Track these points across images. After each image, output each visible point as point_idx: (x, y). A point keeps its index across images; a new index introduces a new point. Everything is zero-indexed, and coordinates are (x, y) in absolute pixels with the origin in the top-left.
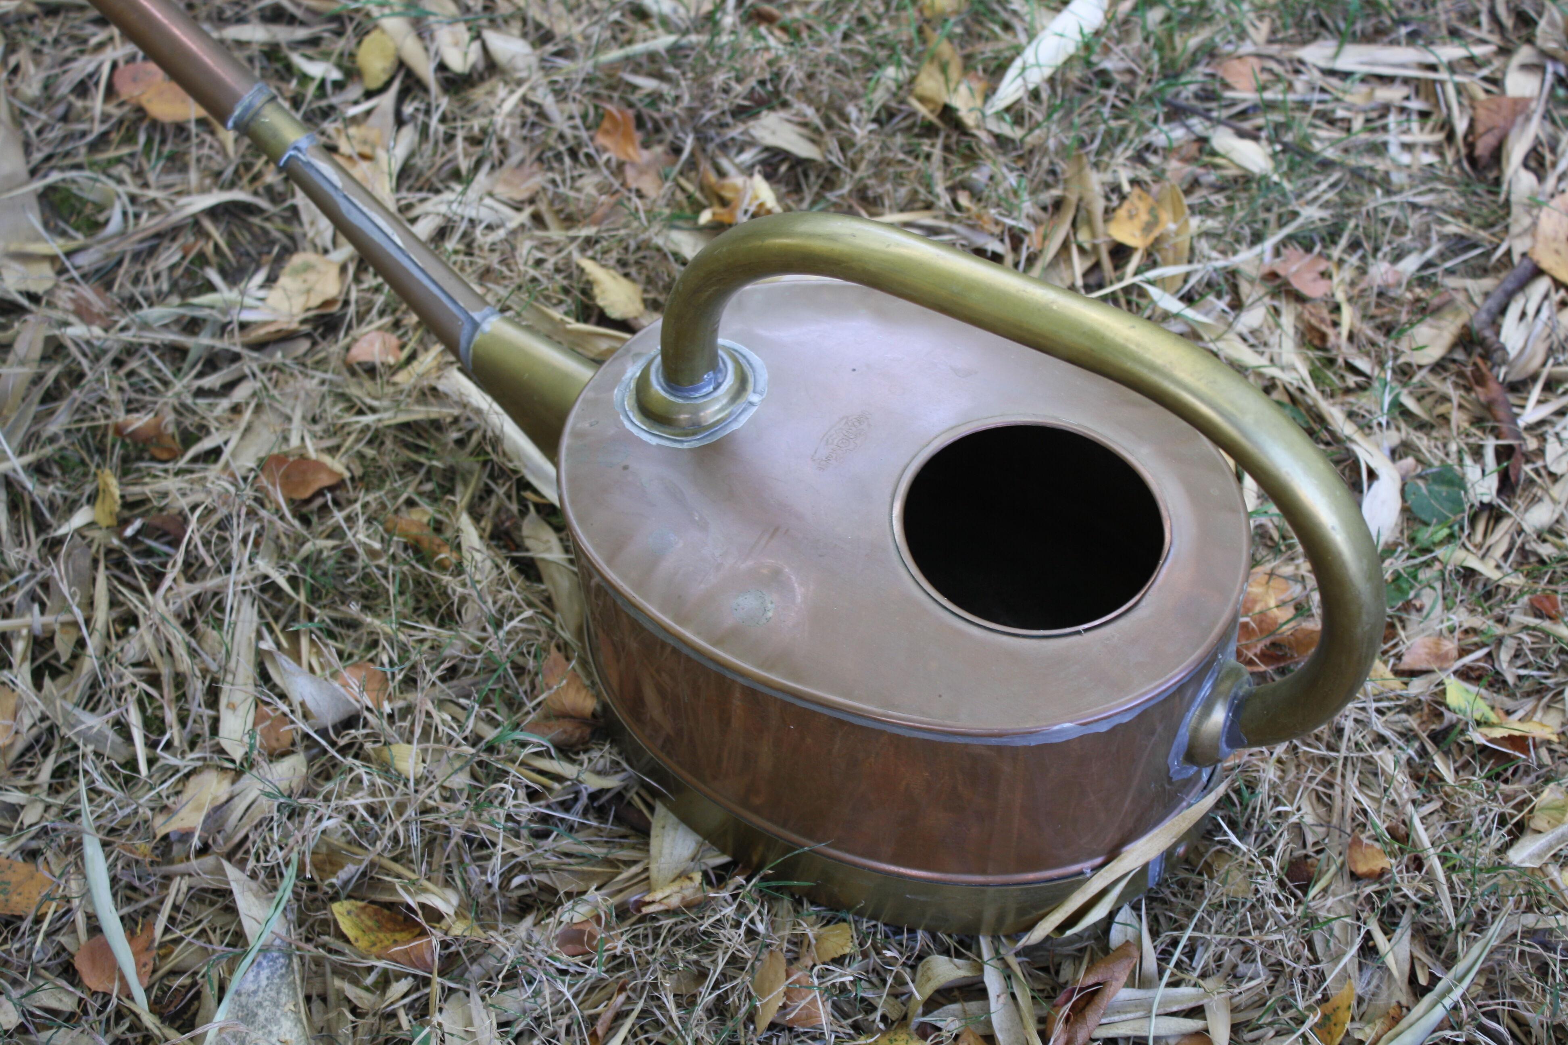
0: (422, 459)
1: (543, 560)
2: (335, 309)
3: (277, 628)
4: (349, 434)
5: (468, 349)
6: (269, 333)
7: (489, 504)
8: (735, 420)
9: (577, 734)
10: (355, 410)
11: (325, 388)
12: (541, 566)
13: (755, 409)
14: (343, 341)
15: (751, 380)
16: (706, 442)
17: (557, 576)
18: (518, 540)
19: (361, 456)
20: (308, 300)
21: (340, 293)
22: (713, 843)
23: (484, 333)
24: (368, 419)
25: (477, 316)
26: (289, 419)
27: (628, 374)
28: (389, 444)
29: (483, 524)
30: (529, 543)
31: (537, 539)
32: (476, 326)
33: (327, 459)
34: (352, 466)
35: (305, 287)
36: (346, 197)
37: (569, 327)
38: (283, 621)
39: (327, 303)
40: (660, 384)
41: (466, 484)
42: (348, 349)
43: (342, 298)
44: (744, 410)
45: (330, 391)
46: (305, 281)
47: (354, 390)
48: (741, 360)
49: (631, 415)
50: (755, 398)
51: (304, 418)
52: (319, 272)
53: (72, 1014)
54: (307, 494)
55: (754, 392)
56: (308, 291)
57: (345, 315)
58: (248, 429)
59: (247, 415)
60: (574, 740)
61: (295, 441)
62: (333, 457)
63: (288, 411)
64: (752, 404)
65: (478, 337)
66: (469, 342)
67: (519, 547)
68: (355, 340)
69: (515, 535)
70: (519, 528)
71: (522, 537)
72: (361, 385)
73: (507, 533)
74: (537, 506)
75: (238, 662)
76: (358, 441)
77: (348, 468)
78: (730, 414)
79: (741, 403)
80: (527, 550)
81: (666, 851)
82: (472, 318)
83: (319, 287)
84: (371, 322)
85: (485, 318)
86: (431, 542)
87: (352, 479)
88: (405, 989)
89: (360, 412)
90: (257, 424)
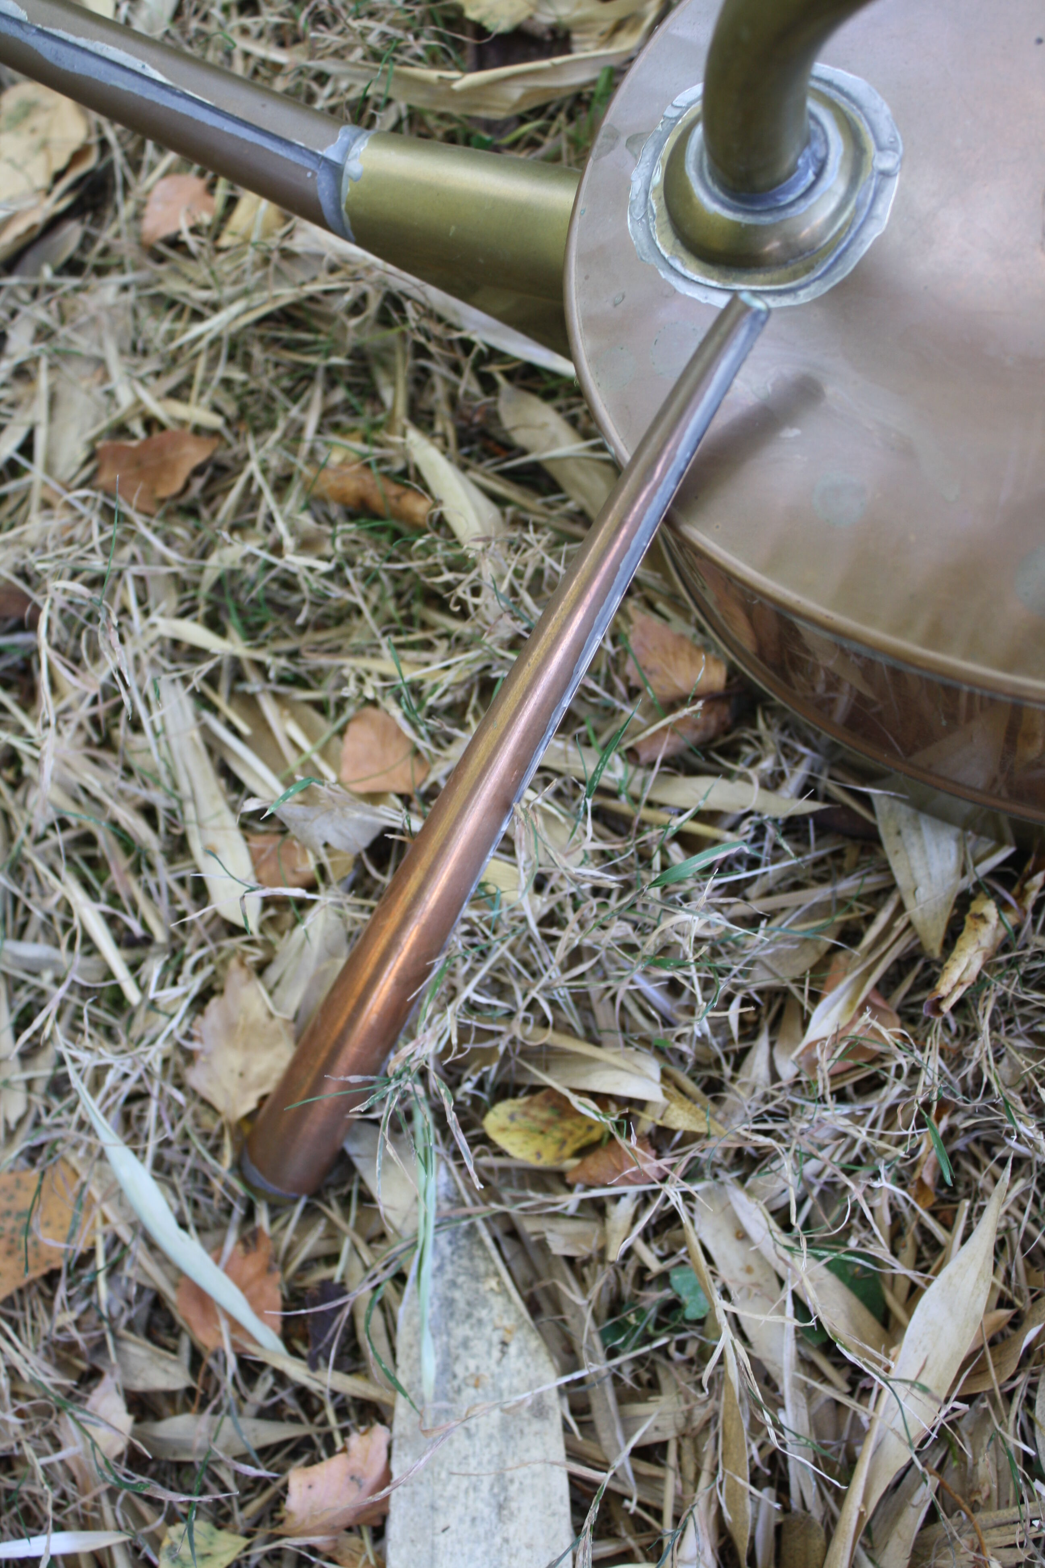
0: (312, 360)
1: (553, 460)
2: (91, 162)
3: (220, 700)
4: (196, 356)
5: (338, 211)
6: (18, 238)
7: (433, 388)
8: (869, 216)
9: (713, 721)
10: (186, 315)
11: (131, 297)
12: (552, 468)
13: (894, 185)
14: (126, 210)
15: (864, 127)
16: (837, 278)
17: (581, 478)
18: (501, 437)
19: (227, 383)
20: (49, 160)
21: (89, 134)
22: (979, 833)
23: (357, 179)
24: (215, 324)
25: (331, 153)
26: (101, 363)
27: (637, 185)
28: (257, 352)
29: (439, 428)
30: (520, 438)
31: (527, 426)
32: (336, 170)
33: (180, 410)
34: (222, 404)
35: (36, 139)
36: (41, 32)
37: (456, 86)
38: (224, 685)
39: (77, 157)
40: (716, 199)
41: (389, 368)
42: (137, 217)
43: (94, 139)
44: (877, 192)
45: (139, 298)
46: (33, 131)
47: (174, 287)
48: (833, 93)
49: (677, 265)
50: (886, 162)
51: (122, 352)
52: (47, 110)
53: (190, 1392)
54: (178, 485)
55: (880, 148)
56: (44, 145)
57: (110, 166)
58: (53, 401)
59: (43, 380)
60: (711, 732)
61: (125, 397)
62: (186, 400)
63: (95, 351)
64: (886, 175)
65: (347, 189)
66: (337, 200)
67: (509, 449)
68: (142, 205)
69: (493, 431)
70: (494, 416)
71: (505, 432)
72: (177, 272)
73: (484, 434)
74: (508, 375)
75: (191, 781)
76: (213, 362)
77: (217, 410)
78: (857, 209)
79: (868, 182)
80: (524, 452)
81: (920, 874)
82: (325, 160)
83: (55, 135)
84: (152, 167)
85: (346, 152)
86: (385, 496)
87: (228, 423)
88: (631, 1210)
89: (197, 316)
90: (63, 389)
